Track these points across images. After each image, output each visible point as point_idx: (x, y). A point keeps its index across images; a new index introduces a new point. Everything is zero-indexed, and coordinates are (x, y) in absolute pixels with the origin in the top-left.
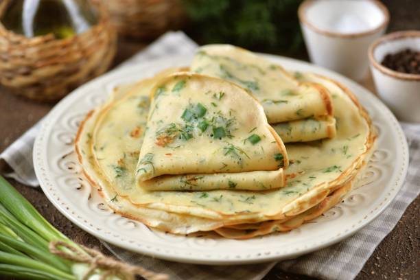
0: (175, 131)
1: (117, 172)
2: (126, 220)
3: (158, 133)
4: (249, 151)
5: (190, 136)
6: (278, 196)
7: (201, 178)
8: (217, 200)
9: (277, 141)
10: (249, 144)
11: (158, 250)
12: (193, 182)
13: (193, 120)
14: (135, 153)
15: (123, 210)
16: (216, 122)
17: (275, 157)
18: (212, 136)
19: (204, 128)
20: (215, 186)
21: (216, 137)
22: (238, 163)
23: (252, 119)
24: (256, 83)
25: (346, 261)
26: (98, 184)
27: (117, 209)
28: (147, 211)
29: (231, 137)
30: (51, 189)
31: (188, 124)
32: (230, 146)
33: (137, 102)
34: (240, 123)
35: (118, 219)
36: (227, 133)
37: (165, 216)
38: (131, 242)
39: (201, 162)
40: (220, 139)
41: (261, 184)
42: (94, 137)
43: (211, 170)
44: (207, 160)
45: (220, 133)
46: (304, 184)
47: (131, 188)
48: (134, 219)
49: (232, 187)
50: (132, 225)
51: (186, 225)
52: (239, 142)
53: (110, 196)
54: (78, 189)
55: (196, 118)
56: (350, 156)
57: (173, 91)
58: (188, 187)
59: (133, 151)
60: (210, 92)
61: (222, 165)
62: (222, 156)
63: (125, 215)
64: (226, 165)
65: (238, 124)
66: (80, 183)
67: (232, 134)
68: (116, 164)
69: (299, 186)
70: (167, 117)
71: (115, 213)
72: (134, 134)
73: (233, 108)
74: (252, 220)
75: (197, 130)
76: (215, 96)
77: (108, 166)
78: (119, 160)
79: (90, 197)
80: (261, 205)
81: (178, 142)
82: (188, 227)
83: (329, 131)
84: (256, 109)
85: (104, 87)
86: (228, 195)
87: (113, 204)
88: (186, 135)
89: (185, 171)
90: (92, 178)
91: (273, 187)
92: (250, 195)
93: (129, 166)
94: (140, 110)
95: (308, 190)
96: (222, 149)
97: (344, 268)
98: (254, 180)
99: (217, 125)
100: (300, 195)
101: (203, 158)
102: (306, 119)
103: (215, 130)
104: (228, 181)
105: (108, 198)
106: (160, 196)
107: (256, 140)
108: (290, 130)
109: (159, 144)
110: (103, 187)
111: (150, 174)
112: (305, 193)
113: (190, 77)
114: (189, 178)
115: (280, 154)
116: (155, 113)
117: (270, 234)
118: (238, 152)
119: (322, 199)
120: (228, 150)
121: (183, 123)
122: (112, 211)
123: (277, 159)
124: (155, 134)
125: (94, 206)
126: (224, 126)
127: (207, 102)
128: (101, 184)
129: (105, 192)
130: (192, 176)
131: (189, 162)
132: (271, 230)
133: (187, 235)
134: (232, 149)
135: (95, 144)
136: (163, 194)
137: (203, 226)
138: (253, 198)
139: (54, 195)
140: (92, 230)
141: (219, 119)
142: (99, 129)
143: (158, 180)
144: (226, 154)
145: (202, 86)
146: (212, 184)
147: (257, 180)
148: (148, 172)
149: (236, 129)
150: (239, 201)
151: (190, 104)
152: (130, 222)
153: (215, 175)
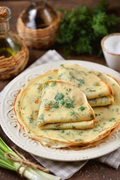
0: (52, 105)
1: (30, 120)
2: (34, 141)
3: (45, 105)
4: (80, 114)
5: (58, 107)
6: (91, 132)
7: (62, 125)
8: (68, 134)
9: (91, 110)
10: (80, 111)
11: (46, 156)
12: (59, 126)
13: (59, 100)
14: (37, 111)
15: (32, 137)
16: (68, 101)
17: (90, 116)
18: (66, 107)
19: (63, 104)
20: (67, 128)
21: (68, 108)
22: (76, 119)
23: (81, 100)
24: (84, 80)
25: (117, 157)
26: (23, 126)
27: (30, 137)
28: (42, 138)
29: (73, 107)
30: (5, 127)
31: (57, 101)
32: (73, 112)
33: (37, 86)
34: (77, 102)
35: (31, 141)
36: (72, 106)
37: (48, 141)
38: (36, 152)
39: (62, 119)
40: (69, 108)
41: (85, 127)
42: (21, 103)
43: (66, 122)
44: (64, 118)
45: (69, 106)
46: (101, 127)
47: (35, 128)
48: (37, 141)
49: (74, 128)
50: (36, 143)
51: (56, 144)
52: (76, 110)
53: (27, 131)
54: (15, 127)
55: (60, 99)
56: (119, 114)
57: (51, 86)
58: (57, 128)
59: (36, 110)
60: (65, 88)
61: (70, 120)
62: (70, 116)
63: (33, 139)
64: (71, 120)
65: (76, 102)
66: (16, 124)
67: (74, 106)
68: (30, 117)
69: (99, 128)
70: (49, 98)
71: (29, 138)
72: (36, 102)
73: (74, 95)
74: (81, 143)
75: (60, 105)
76: (67, 90)
77: (27, 117)
78: (31, 115)
79: (20, 130)
80: (85, 136)
81: (53, 109)
82: (57, 145)
83: (111, 102)
84: (83, 96)
85: (24, 77)
86: (72, 131)
87: (28, 134)
88: (56, 106)
89: (56, 122)
90: (20, 123)
91: (89, 128)
92: (81, 131)
93: (35, 118)
94: (38, 90)
95: (103, 130)
96: (70, 113)
97: (116, 160)
98: (82, 126)
99: (68, 103)
100: (100, 132)
101: (62, 117)
102: (103, 97)
103: (67, 104)
104: (72, 126)
105: (27, 132)
106: (46, 132)
107: (83, 109)
108: (96, 102)
109: (46, 110)
110: (25, 127)
111: (42, 124)
112: (102, 131)
113: (57, 82)
114: (57, 125)
115: (92, 115)
116: (44, 95)
117: (88, 148)
118: (76, 115)
119: (108, 134)
120: (72, 113)
121: (55, 101)
122: (28, 137)
123: (91, 117)
124: (44, 105)
125: (21, 134)
126: (71, 103)
127: (64, 92)
128: (24, 125)
129: (25, 129)
130: (59, 124)
131: (57, 119)
132: (88, 146)
133: (57, 148)
134: (74, 113)
135: (21, 106)
136: (47, 131)
137: (63, 145)
138: (82, 132)
139: (6, 130)
140: (21, 146)
141: (69, 100)
142: (23, 99)
143: (45, 125)
144: (71, 115)
145: (62, 86)
146: (66, 127)
147: (83, 126)
148: (42, 123)
149: (75, 104)
150: (76, 134)
151: (58, 93)
152: (35, 142)
153: (67, 123)
